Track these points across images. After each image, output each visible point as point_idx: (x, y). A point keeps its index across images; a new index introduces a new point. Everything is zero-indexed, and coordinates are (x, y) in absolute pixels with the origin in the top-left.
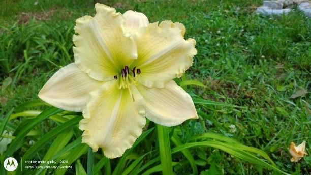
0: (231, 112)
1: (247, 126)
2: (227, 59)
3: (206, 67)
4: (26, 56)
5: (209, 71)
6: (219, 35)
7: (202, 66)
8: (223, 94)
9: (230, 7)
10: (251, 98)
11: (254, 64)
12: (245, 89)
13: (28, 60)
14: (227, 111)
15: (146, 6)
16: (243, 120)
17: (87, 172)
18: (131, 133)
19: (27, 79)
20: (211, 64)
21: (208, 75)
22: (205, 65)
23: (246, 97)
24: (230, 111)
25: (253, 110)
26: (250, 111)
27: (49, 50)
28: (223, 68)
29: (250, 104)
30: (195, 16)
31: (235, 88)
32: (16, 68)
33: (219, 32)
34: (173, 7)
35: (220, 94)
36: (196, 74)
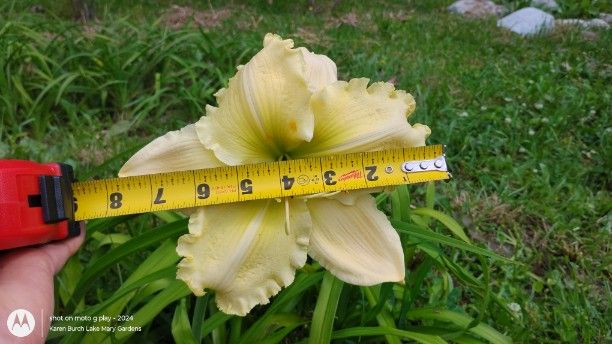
0: (522, 277)
1: (548, 314)
2: (542, 165)
3: (493, 173)
4: (157, 84)
5: (498, 183)
6: (538, 111)
7: (486, 170)
8: (516, 237)
9: (578, 59)
10: (573, 259)
11: (599, 189)
12: (564, 236)
13: (159, 92)
14: (514, 274)
15: (404, 29)
16: (544, 301)
17: (191, 324)
18: (274, 277)
19: (150, 126)
20: (506, 168)
21: (494, 190)
22: (493, 168)
23: (562, 253)
24: (521, 274)
25: (571, 285)
26: (564, 283)
27: (202, 81)
28: (528, 183)
29: (569, 270)
30: (497, 65)
31: (543, 228)
32: (136, 102)
33: (540, 106)
34: (456, 39)
35: (508, 234)
36: (468, 183)
